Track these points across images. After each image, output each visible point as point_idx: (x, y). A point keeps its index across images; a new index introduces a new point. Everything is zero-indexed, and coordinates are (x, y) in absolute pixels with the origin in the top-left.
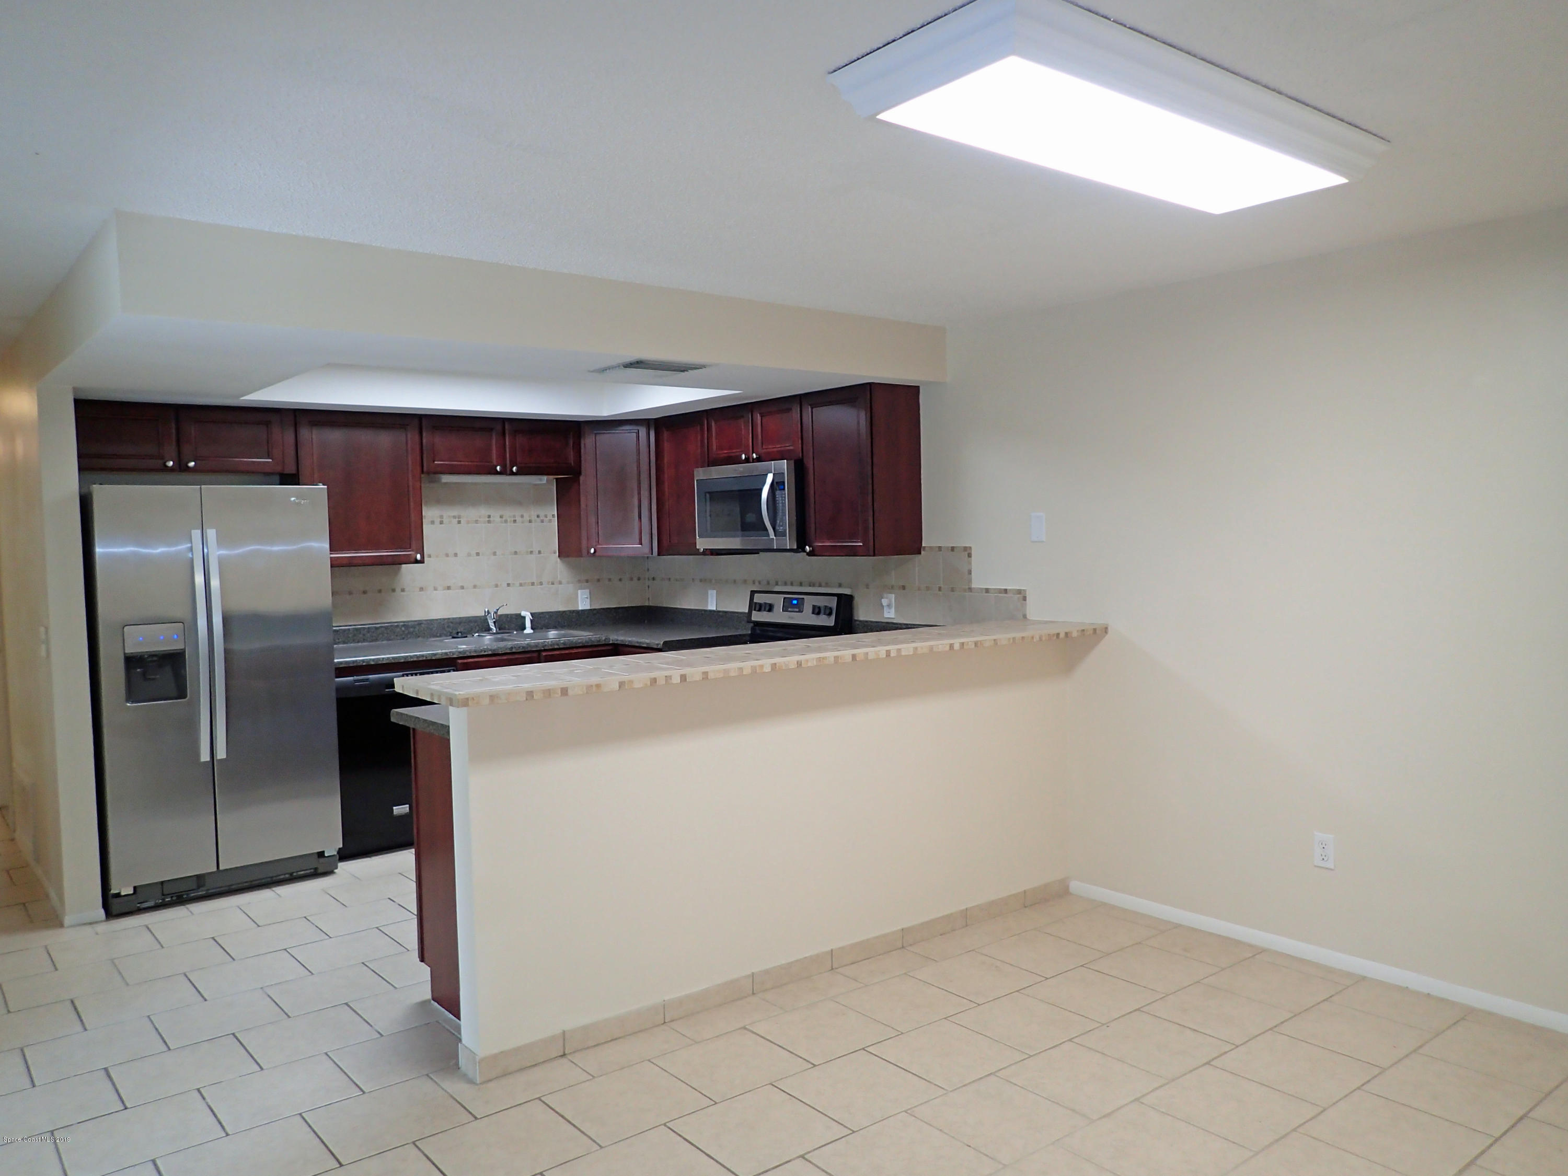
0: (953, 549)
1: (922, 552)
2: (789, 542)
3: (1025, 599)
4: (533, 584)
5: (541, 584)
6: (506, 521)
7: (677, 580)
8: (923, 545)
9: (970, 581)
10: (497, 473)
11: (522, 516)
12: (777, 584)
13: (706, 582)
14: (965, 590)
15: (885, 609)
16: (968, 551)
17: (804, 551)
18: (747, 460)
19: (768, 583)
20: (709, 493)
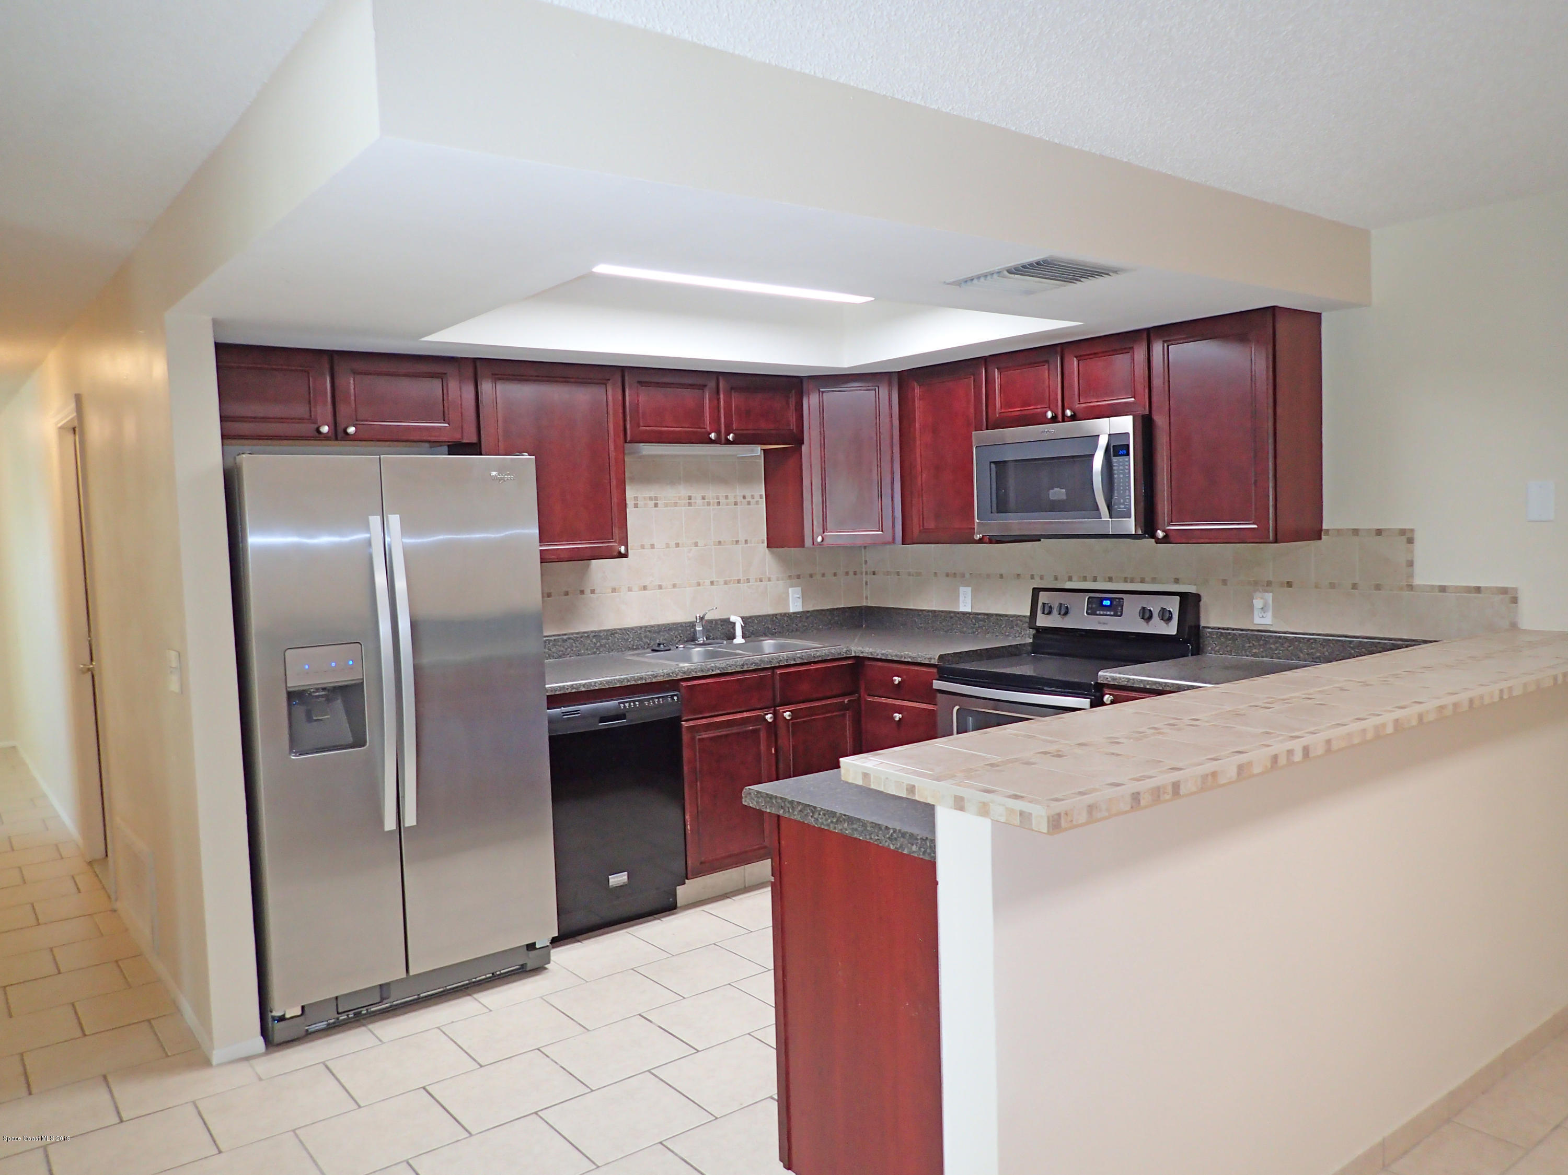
0: (1379, 532)
1: (1323, 537)
2: (1130, 525)
3: (1515, 600)
4: (739, 581)
5: (748, 581)
6: (709, 504)
7: (909, 574)
8: (1324, 527)
9: (1411, 576)
10: (712, 442)
11: (727, 497)
12: (1070, 579)
13: (956, 577)
14: (1401, 589)
15: (1256, 613)
16: (1408, 536)
17: (1153, 536)
18: (1054, 420)
19: (1056, 578)
20: (994, 462)
